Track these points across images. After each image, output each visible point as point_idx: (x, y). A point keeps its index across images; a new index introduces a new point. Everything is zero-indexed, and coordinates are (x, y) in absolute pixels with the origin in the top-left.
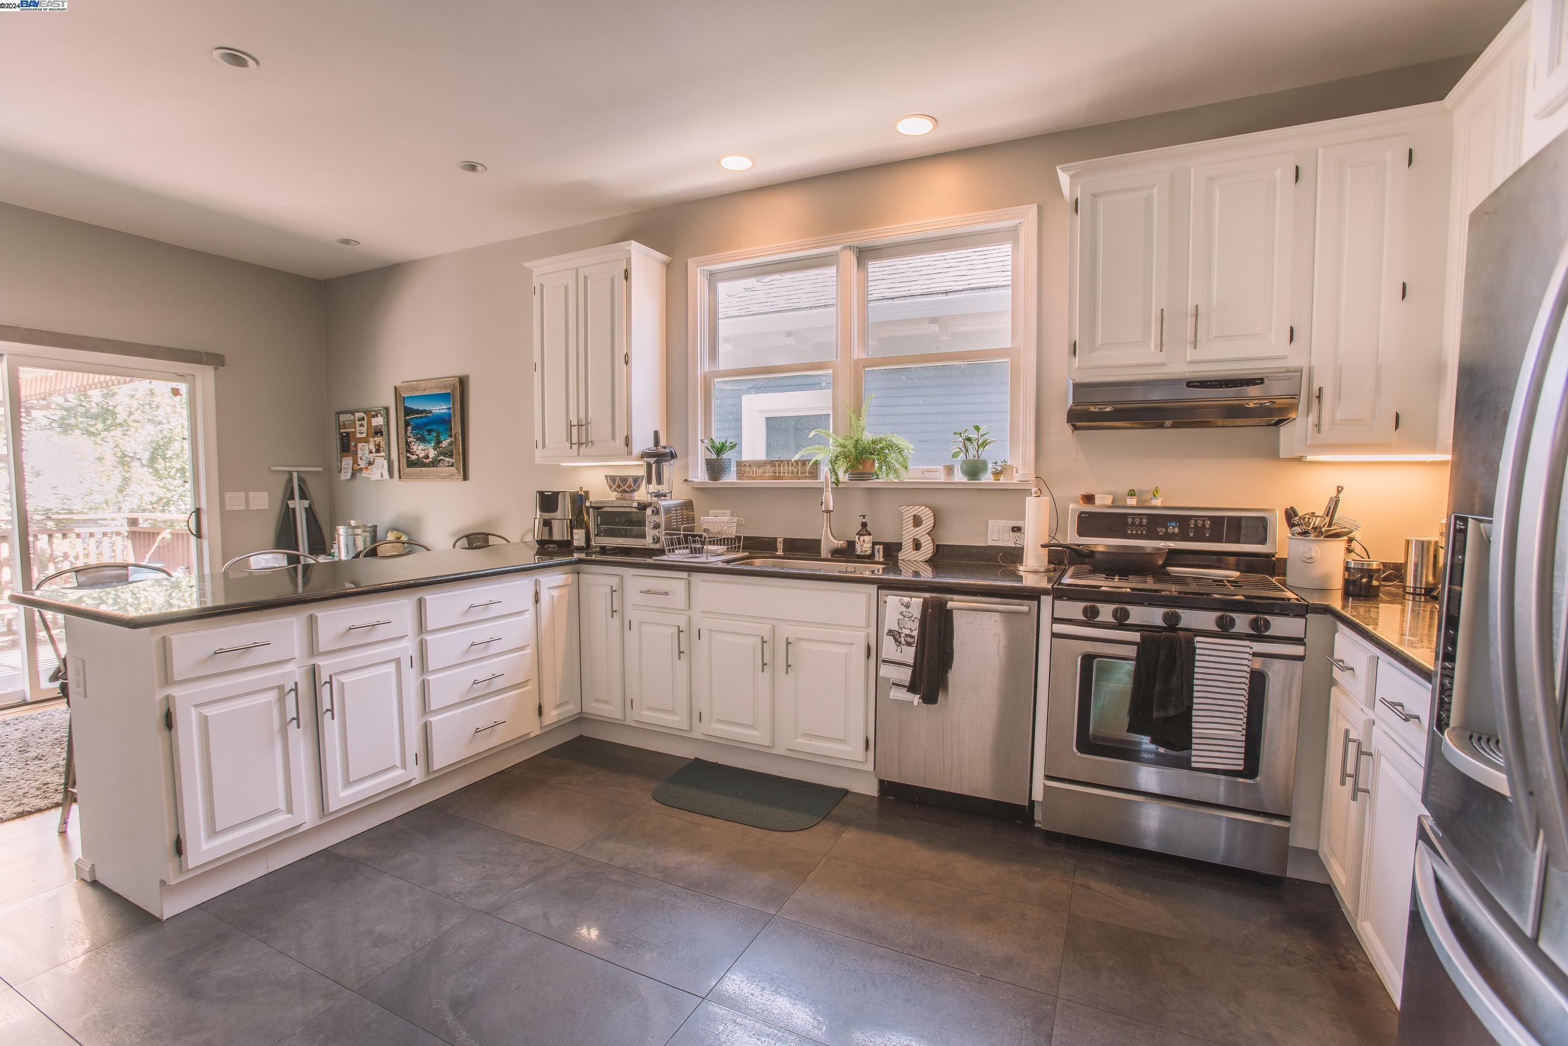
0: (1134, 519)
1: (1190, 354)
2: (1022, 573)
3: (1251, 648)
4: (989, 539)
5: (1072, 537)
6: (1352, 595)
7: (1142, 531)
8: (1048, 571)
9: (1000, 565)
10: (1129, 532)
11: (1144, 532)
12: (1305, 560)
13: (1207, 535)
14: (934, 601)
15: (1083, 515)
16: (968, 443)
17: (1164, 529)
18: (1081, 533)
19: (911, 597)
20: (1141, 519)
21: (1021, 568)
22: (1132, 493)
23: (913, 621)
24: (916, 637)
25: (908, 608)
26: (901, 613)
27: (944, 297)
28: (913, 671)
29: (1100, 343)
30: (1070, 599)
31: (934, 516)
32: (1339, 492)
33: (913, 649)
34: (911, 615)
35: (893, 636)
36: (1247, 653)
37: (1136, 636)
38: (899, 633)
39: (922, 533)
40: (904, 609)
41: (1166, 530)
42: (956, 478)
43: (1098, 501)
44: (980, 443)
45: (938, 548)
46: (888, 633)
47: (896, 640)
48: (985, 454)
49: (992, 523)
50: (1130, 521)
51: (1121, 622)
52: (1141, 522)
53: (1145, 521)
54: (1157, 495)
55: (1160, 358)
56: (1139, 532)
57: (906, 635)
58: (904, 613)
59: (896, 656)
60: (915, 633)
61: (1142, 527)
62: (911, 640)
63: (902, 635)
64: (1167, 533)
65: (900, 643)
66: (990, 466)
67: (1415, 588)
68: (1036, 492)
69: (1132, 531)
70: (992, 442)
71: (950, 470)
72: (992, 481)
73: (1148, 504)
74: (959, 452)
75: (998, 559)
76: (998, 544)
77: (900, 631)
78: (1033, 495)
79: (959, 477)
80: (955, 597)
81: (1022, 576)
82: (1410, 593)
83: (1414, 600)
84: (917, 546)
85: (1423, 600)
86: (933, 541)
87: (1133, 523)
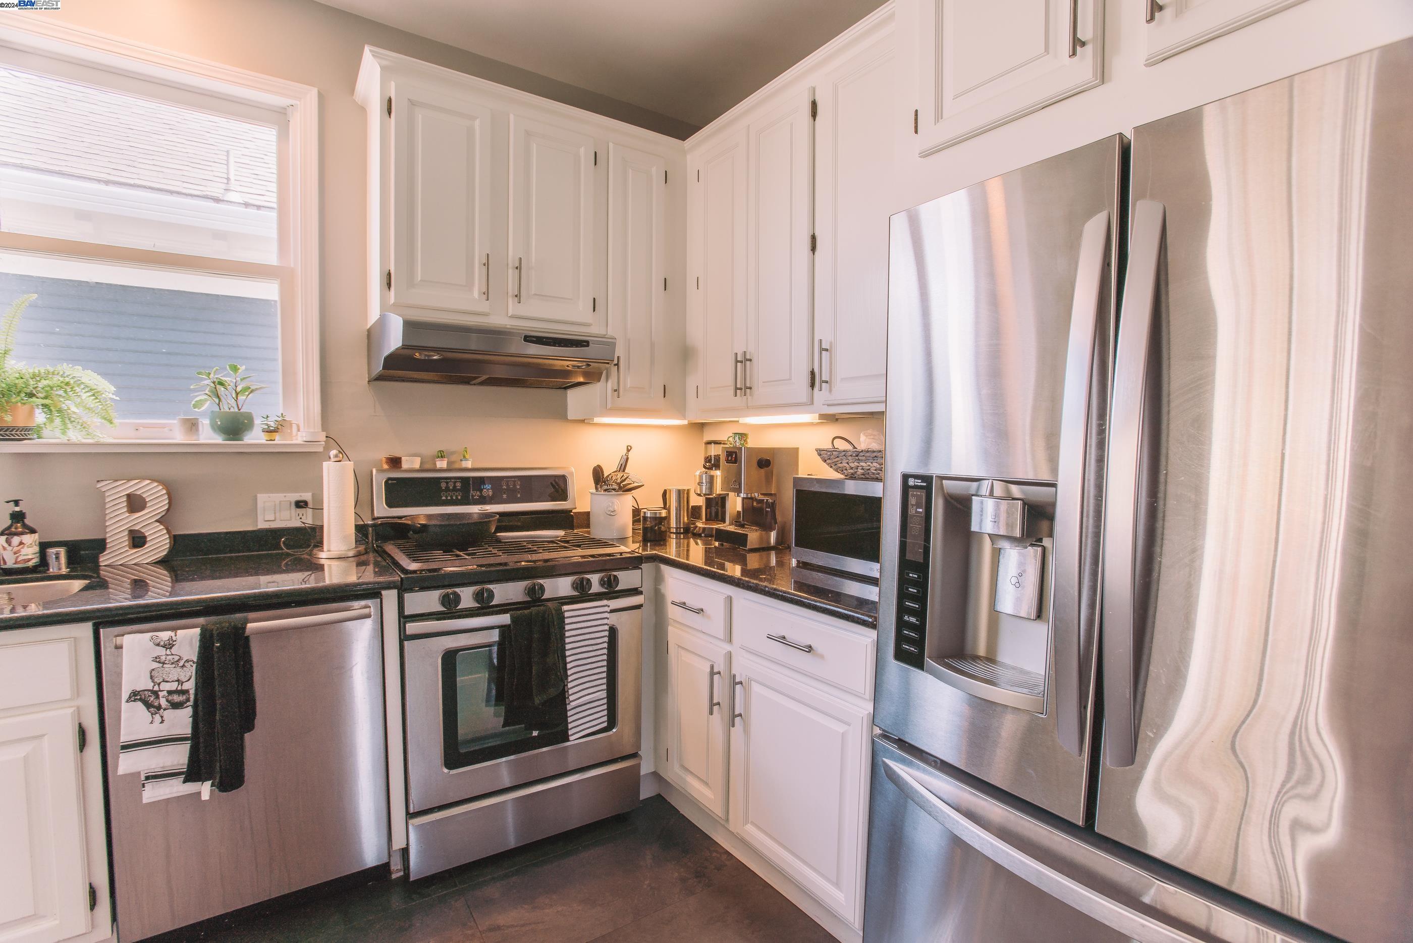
0: (447, 483)
1: (513, 307)
2: (322, 562)
3: (609, 606)
4: (260, 518)
5: (382, 510)
6: (650, 541)
7: (457, 496)
8: (358, 555)
9: (282, 554)
10: (444, 498)
11: (459, 498)
12: (609, 513)
13: (519, 496)
14: (223, 628)
15: (390, 482)
16: (221, 389)
17: (478, 493)
18: (390, 504)
19: (174, 629)
20: (455, 483)
21: (323, 555)
22: (441, 455)
23: (183, 666)
24: (192, 692)
25: (171, 648)
26: (157, 659)
27: (103, 187)
28: (192, 747)
29: (419, 279)
30: (423, 589)
31: (169, 494)
32: (628, 451)
33: (188, 712)
34: (177, 658)
35: (140, 700)
36: (606, 612)
37: (505, 619)
38: (156, 694)
39: (145, 520)
40: (161, 652)
41: (481, 493)
42: (201, 437)
43: (405, 465)
44: (239, 389)
45: (177, 540)
46: (130, 697)
47: (148, 705)
48: (248, 405)
49: (262, 498)
50: (443, 485)
51: (485, 607)
52: (455, 486)
53: (459, 485)
54: (467, 456)
55: (484, 307)
56: (454, 498)
57: (170, 692)
58: (163, 658)
59: (156, 730)
60: (190, 686)
61: (456, 492)
62: (182, 698)
63: (161, 694)
64: (481, 496)
65: (159, 708)
66: (258, 421)
67: (677, 528)
68: (336, 456)
69: (446, 497)
70: (256, 389)
71: (192, 425)
72: (264, 442)
73: (457, 466)
74: (206, 400)
75: (280, 545)
76: (274, 525)
77: (156, 688)
78: (333, 459)
79: (208, 436)
80: (252, 615)
81: (323, 565)
82: (674, 533)
83: (676, 538)
84: (137, 540)
85: (682, 537)
86: (169, 532)
87: (447, 489)
